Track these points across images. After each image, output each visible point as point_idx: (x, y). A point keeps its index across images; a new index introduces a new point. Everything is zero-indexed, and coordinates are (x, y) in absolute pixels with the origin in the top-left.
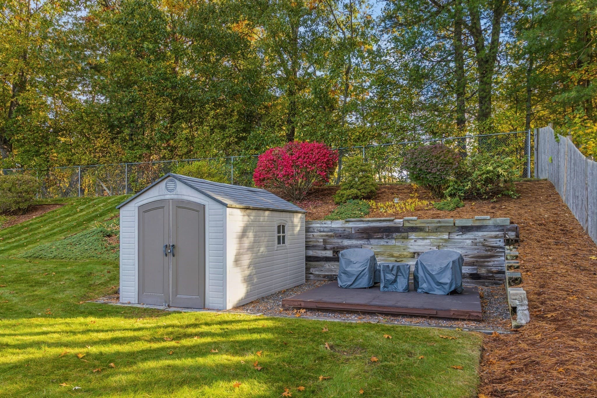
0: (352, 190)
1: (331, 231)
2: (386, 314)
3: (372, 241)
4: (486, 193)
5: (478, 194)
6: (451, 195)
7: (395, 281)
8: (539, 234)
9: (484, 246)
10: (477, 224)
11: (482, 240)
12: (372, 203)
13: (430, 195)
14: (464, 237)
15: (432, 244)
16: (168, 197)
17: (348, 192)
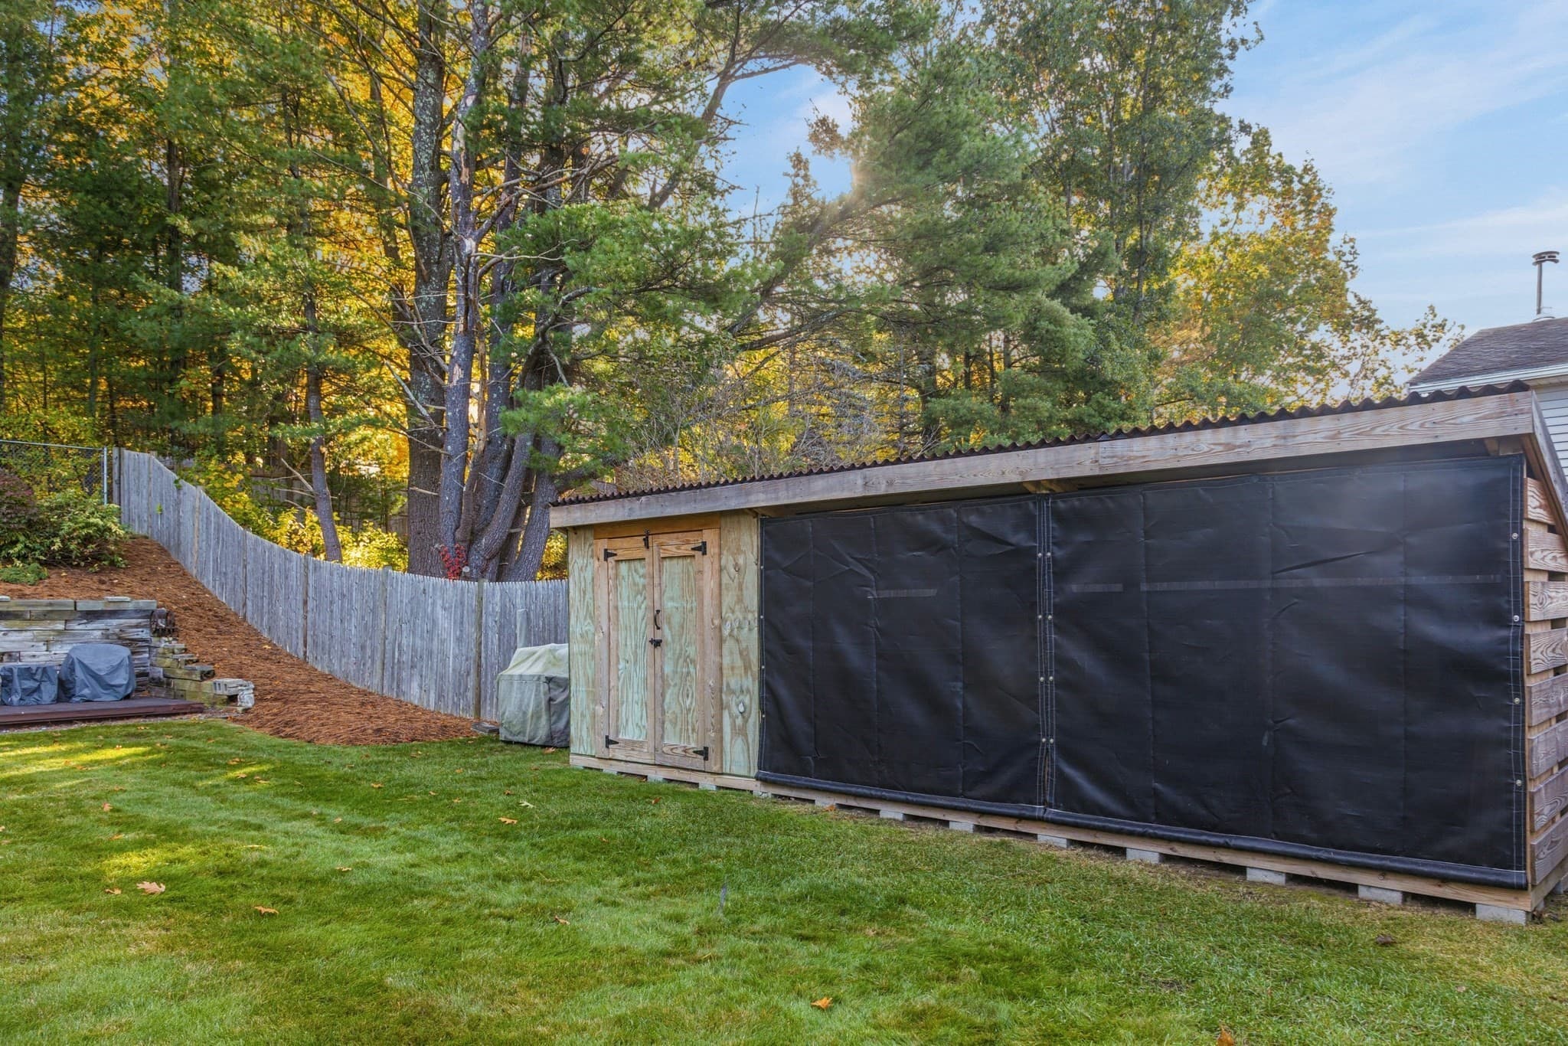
2: (84, 720)
4: (83, 558)
6: (21, 557)
7: (38, 689)
8: (192, 621)
9: (119, 638)
10: (112, 607)
11: (117, 630)
14: (90, 626)
15: (36, 639)
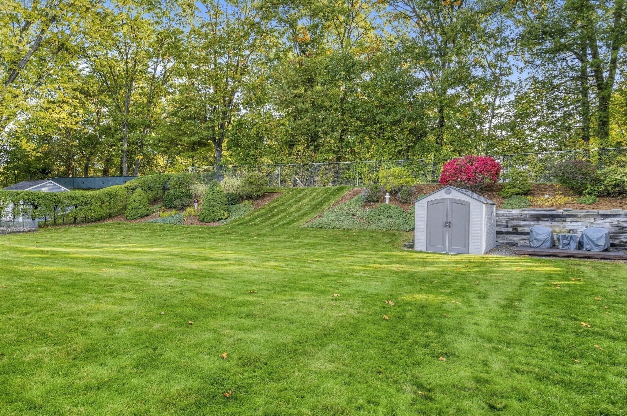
0: (515, 189)
1: (512, 216)
3: (541, 222)
4: (615, 193)
5: (607, 193)
6: (589, 194)
9: (618, 226)
10: (614, 213)
11: (616, 223)
12: (529, 197)
13: (571, 192)
14: (605, 221)
15: (582, 225)
16: (446, 197)
17: (512, 190)
